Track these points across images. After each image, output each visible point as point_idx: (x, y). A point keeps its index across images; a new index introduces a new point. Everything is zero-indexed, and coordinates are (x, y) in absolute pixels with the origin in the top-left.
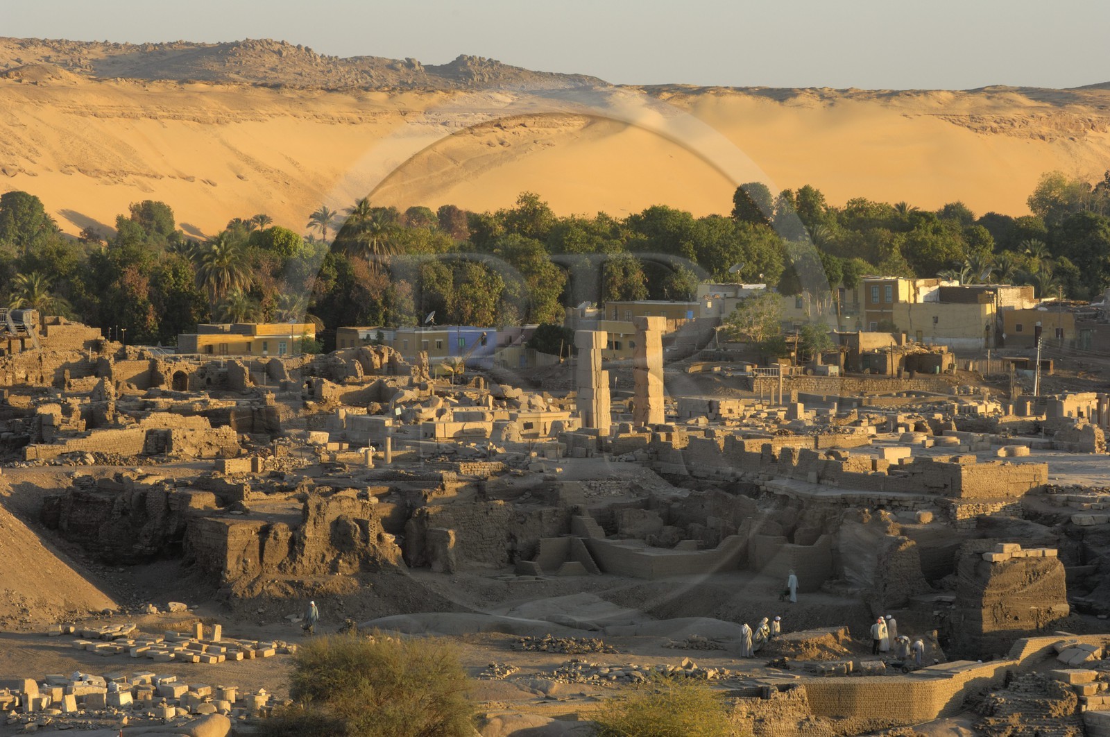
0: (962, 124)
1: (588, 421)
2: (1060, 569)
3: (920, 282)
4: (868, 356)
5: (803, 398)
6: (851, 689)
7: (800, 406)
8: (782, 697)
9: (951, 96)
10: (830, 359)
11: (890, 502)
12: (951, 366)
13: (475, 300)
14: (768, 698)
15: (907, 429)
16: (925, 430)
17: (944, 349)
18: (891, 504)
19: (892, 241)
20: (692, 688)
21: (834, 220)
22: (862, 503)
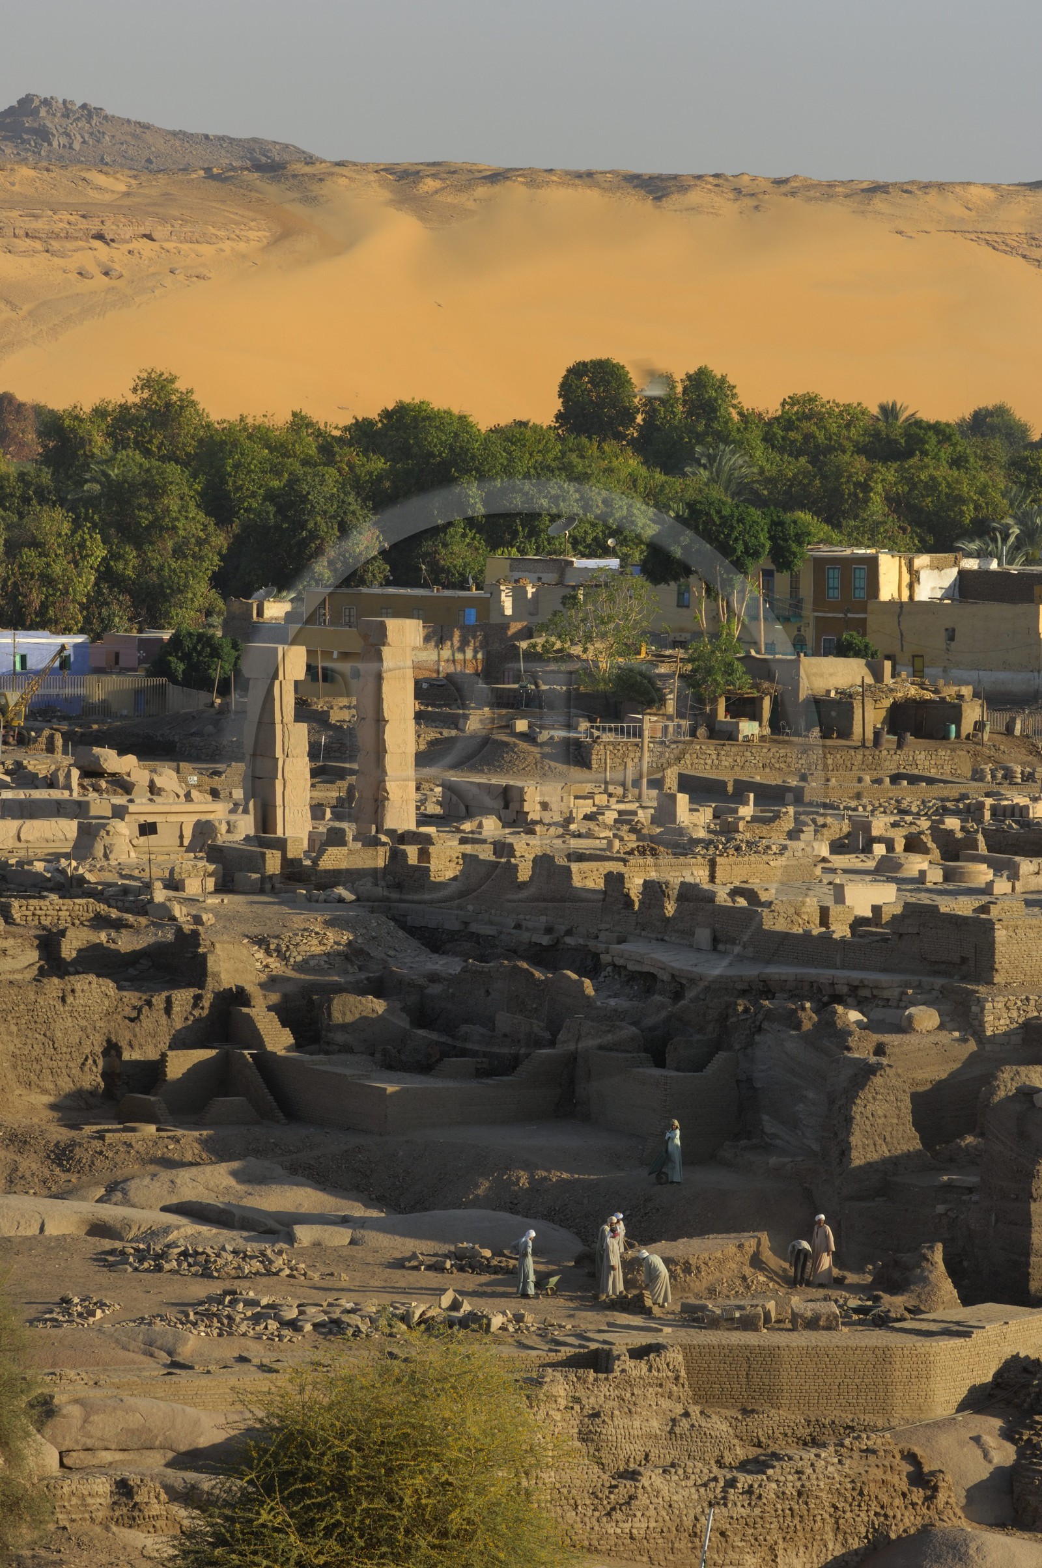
0: (1011, 251)
1: (266, 820)
3: (922, 560)
4: (819, 704)
5: (687, 784)
6: (772, 1352)
7: (683, 799)
8: (637, 1369)
9: (990, 194)
10: (744, 707)
11: (854, 989)
12: (979, 726)
13: (47, 580)
14: (608, 1370)
15: (890, 847)
16: (925, 851)
17: (966, 691)
18: (857, 997)
19: (869, 477)
20: (462, 1349)
21: (755, 436)
22: (798, 990)
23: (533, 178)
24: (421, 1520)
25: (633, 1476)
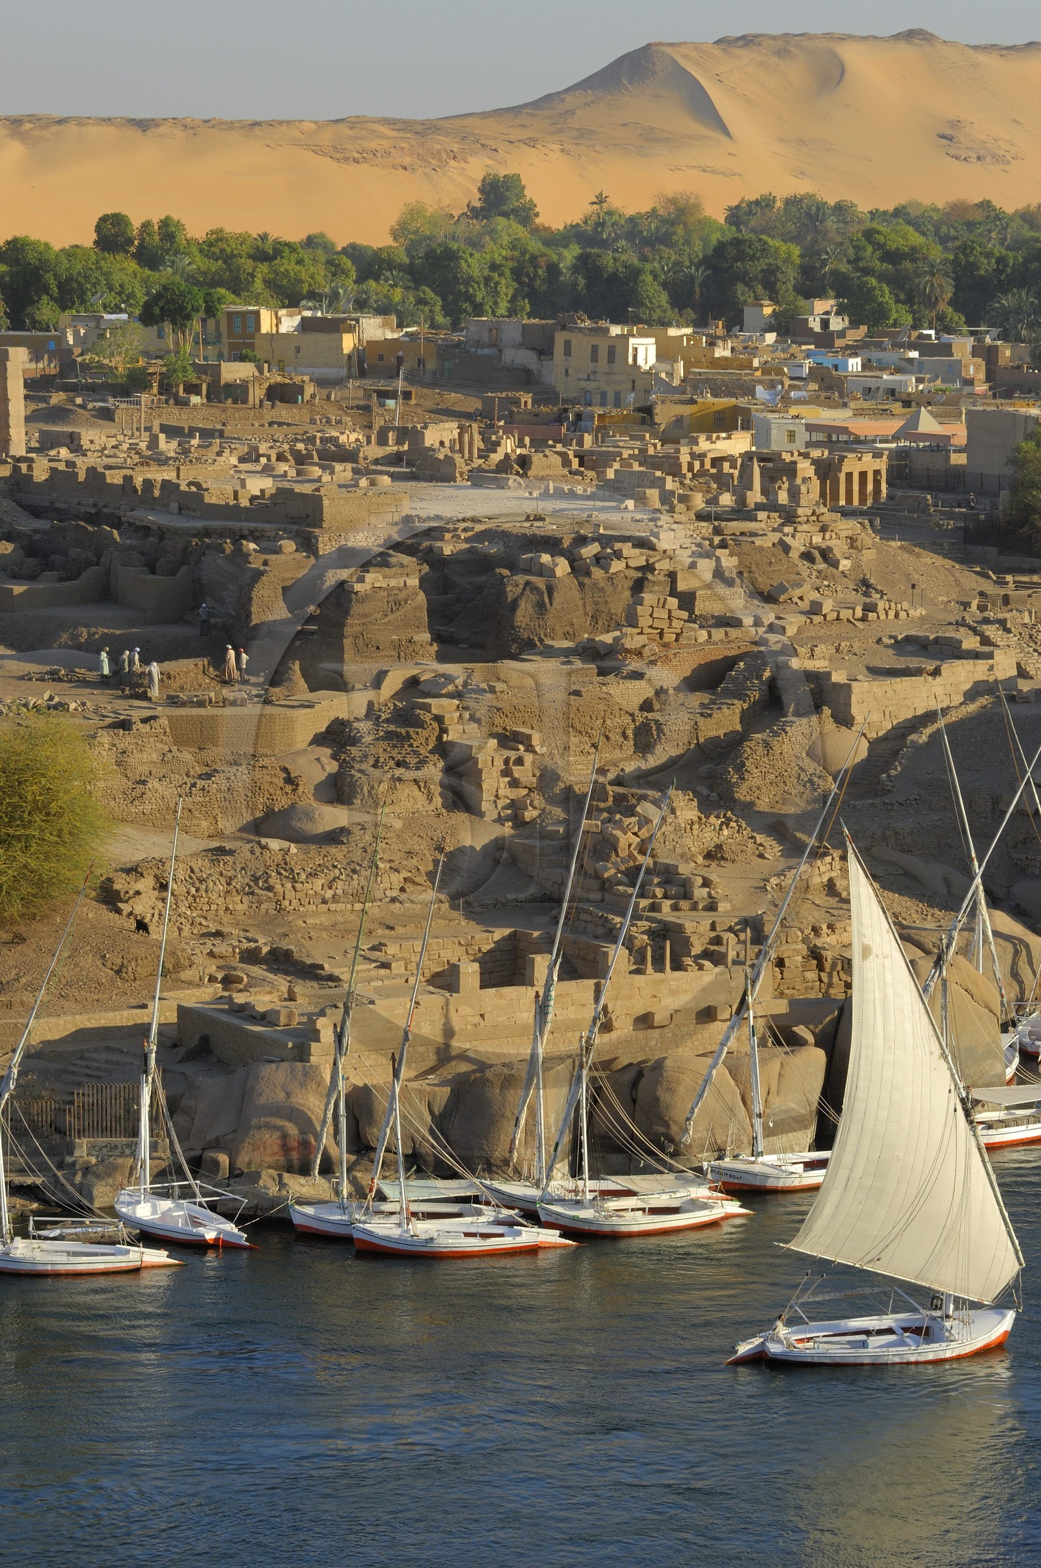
0: (325, 154)
2: (421, 598)
3: (282, 312)
4: (230, 386)
5: (164, 429)
6: (213, 718)
7: (162, 437)
8: (145, 728)
9: (313, 126)
10: (193, 389)
11: (252, 532)
12: (313, 396)
14: (130, 729)
15: (269, 459)
16: (287, 461)
17: (306, 378)
18: (254, 536)
19: (254, 270)
20: (55, 721)
21: (194, 250)
22: (223, 534)
23: (80, 122)
24: (37, 808)
25: (144, 782)
